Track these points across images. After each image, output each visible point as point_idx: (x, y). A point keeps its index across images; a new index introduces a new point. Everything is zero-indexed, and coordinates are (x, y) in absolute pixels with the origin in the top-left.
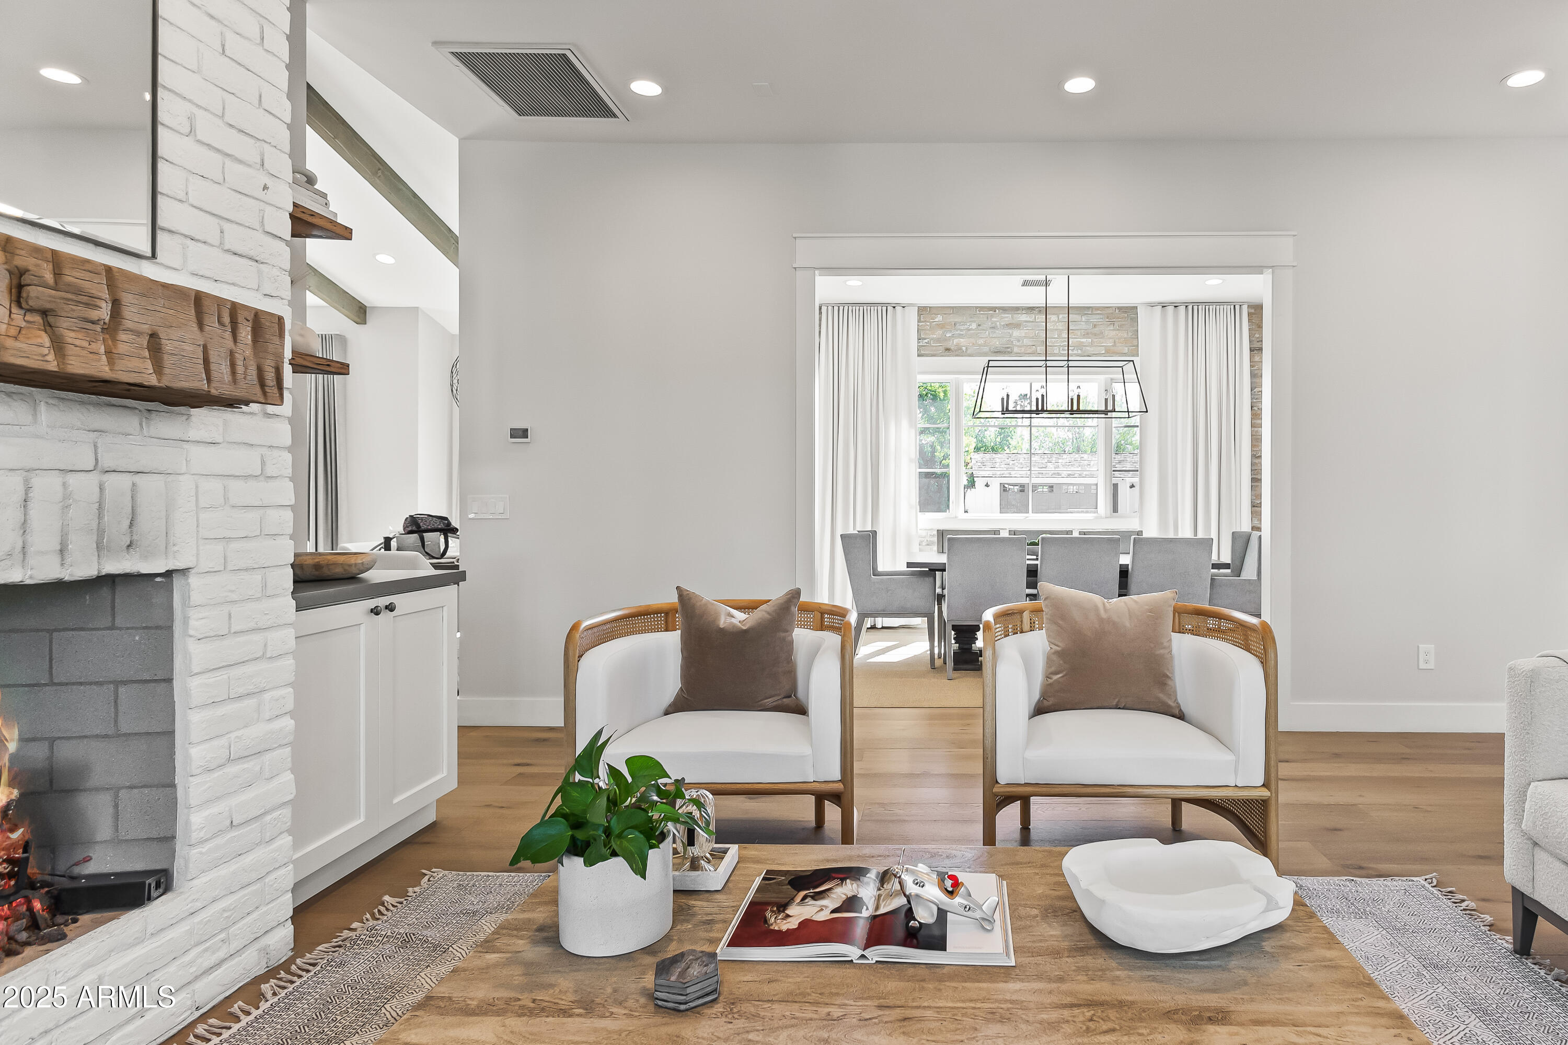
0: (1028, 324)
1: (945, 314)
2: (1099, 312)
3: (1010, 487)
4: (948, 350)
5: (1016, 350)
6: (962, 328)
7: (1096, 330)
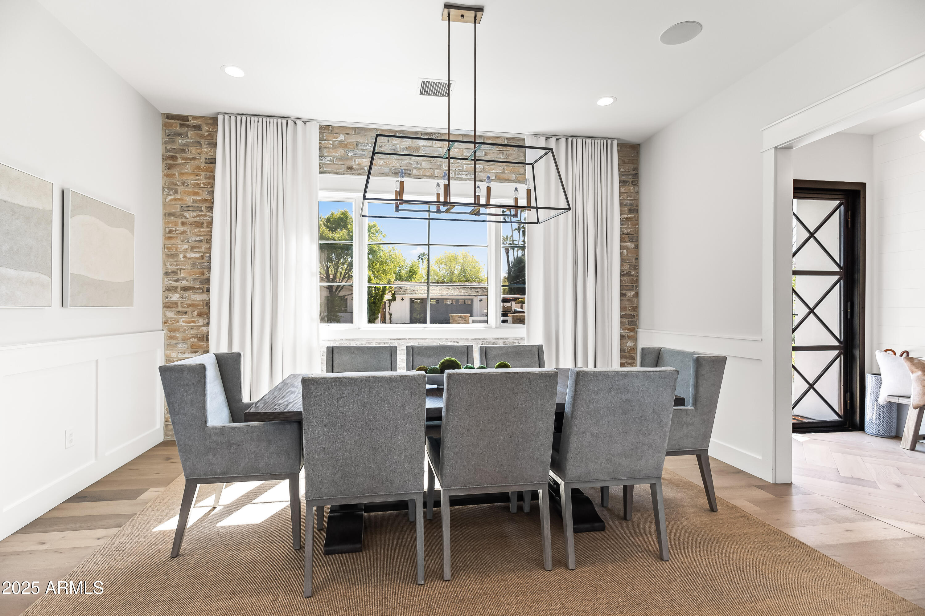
1: (348, 134)
3: (415, 300)
4: (350, 168)
6: (364, 148)
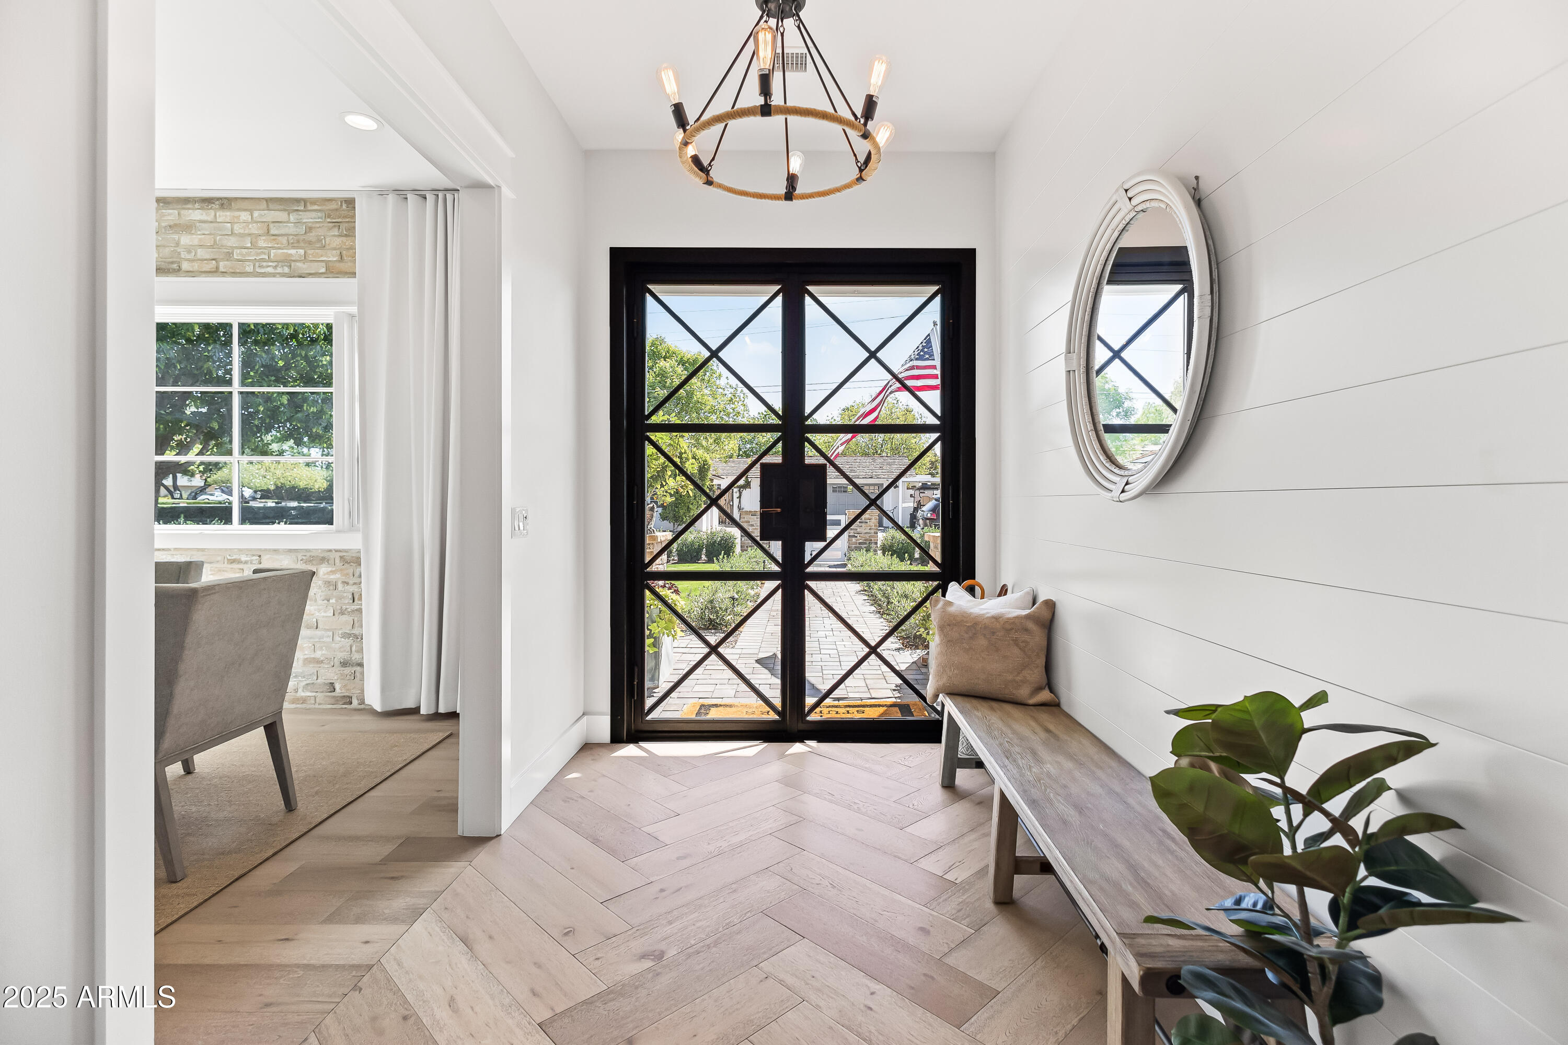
0: (203, 225)
2: (316, 207)
5: (185, 266)
7: (312, 236)
